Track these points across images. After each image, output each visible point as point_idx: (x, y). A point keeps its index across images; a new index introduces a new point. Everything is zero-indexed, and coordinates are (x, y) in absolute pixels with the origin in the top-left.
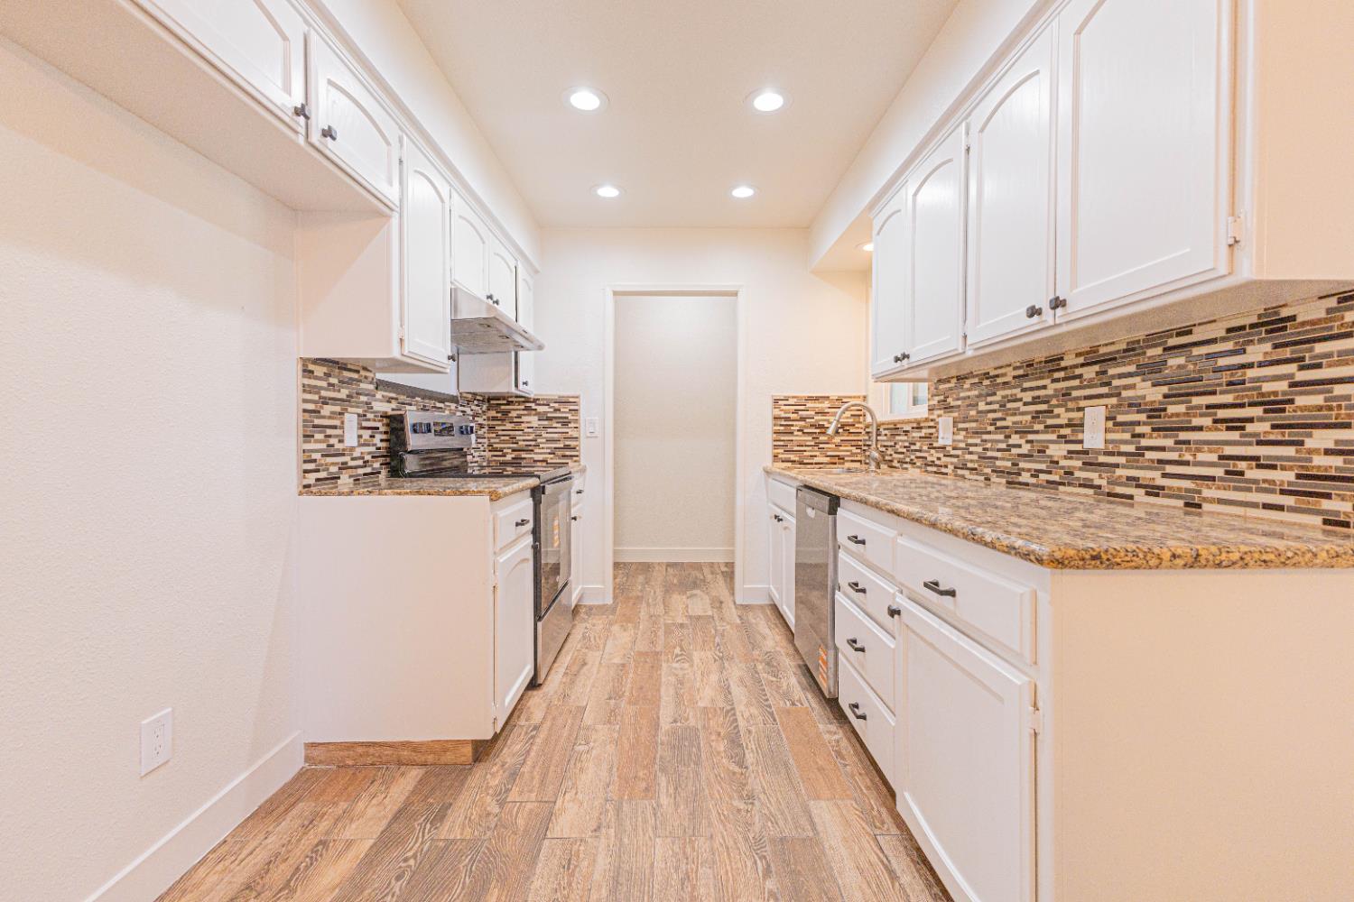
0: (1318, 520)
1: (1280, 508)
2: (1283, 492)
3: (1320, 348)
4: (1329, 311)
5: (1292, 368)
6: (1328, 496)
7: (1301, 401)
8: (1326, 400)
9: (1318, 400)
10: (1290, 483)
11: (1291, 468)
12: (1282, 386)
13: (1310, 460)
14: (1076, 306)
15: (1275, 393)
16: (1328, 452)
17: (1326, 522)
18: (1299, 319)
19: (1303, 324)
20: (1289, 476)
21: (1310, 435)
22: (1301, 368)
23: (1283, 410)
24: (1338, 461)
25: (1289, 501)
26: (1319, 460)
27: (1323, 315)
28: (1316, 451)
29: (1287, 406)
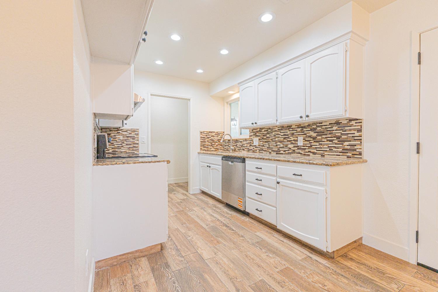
0: (346, 157)
1: (339, 155)
2: (340, 152)
3: (346, 128)
4: (347, 122)
5: (341, 131)
6: (348, 153)
7: (343, 137)
8: (347, 137)
9: (346, 137)
10: (341, 151)
11: (341, 148)
12: (340, 134)
13: (345, 147)
14: (311, 117)
15: (338, 136)
16: (347, 145)
17: (347, 157)
18: (342, 123)
19: (343, 124)
20: (341, 150)
21: (344, 143)
22: (343, 131)
23: (340, 139)
24: (349, 147)
25: (341, 154)
26: (346, 147)
27: (346, 122)
28: (346, 145)
29: (340, 138)
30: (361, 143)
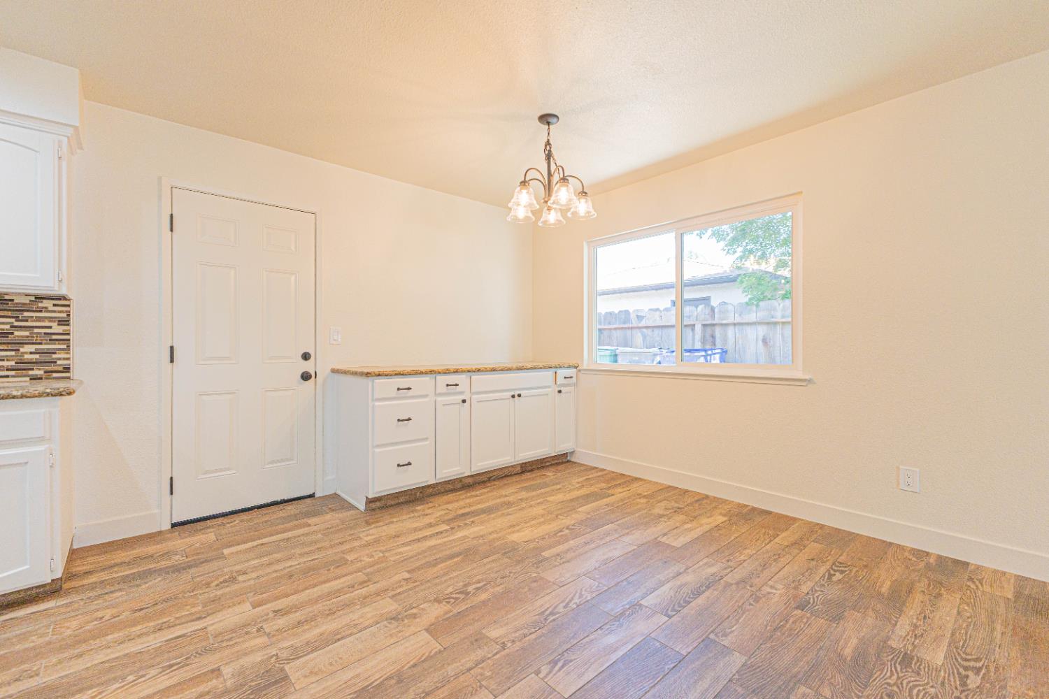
0: (28, 379)
1: (7, 376)
2: (8, 370)
3: (26, 314)
4: (30, 301)
5: (13, 320)
6: (33, 369)
7: (16, 333)
8: (30, 333)
9: (27, 333)
10: (11, 366)
11: (13, 360)
12: (8, 327)
13: (23, 356)
16: (31, 353)
17: (31, 379)
18: (15, 302)
19: (17, 303)
20: (13, 363)
21: (23, 347)
22: (17, 321)
23: (8, 337)
24: (37, 356)
25: (13, 373)
26: (26, 356)
27: (28, 302)
28: (26, 353)
29: (10, 335)
30: (68, 346)
